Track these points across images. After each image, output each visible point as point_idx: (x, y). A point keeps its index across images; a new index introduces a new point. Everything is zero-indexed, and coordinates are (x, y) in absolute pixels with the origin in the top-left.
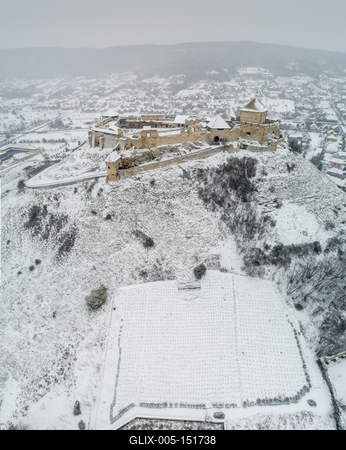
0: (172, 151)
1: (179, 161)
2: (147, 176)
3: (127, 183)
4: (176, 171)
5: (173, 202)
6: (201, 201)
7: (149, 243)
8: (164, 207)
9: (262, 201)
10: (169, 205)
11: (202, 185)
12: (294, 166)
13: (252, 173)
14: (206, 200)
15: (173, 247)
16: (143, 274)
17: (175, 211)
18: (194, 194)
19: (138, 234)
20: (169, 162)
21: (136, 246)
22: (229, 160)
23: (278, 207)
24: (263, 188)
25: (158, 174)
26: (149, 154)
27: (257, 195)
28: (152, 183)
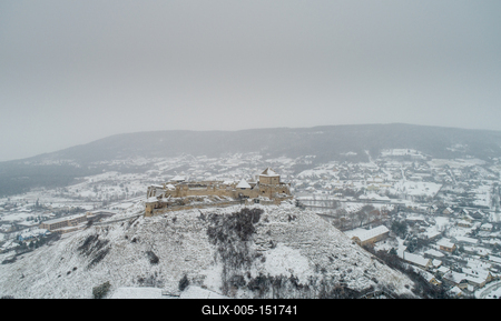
0: (198, 200)
1: (199, 207)
2: (172, 214)
3: (157, 219)
4: (196, 213)
5: (185, 235)
6: (207, 237)
7: (155, 260)
8: (176, 238)
9: (258, 241)
10: (182, 237)
11: (213, 225)
12: (295, 217)
13: (256, 220)
14: (211, 236)
15: (172, 266)
16: (141, 280)
17: (184, 241)
18: (204, 230)
19: (149, 253)
20: (192, 207)
21: (146, 261)
22: (243, 210)
23: (272, 247)
24: (261, 231)
25: (181, 214)
26: (180, 201)
27: (254, 236)
28: (174, 220)
